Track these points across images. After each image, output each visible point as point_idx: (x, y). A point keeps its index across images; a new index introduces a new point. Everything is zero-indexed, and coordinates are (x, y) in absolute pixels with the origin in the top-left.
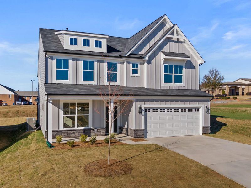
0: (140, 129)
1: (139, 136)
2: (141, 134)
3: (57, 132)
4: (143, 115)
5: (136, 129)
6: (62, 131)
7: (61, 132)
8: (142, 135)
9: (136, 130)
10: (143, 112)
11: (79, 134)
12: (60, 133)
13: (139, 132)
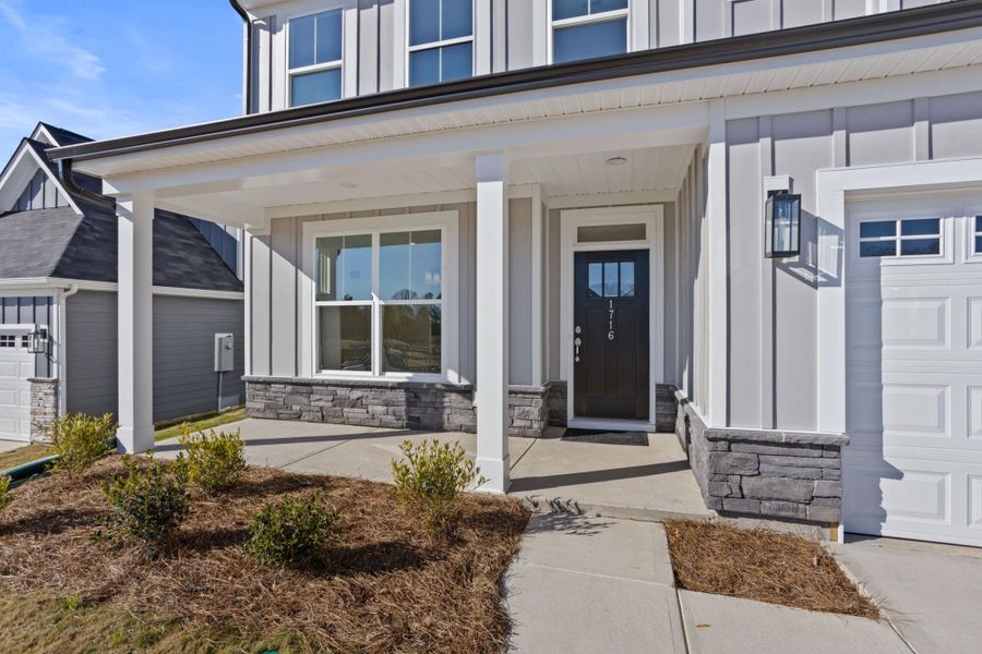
0: (785, 430)
1: (767, 507)
2: (799, 490)
3: (289, 388)
4: (832, 282)
5: (737, 427)
6: (308, 384)
7: (305, 389)
8: (810, 501)
9: (732, 441)
10: (828, 251)
11: (391, 409)
12: (301, 394)
13: (774, 461)
